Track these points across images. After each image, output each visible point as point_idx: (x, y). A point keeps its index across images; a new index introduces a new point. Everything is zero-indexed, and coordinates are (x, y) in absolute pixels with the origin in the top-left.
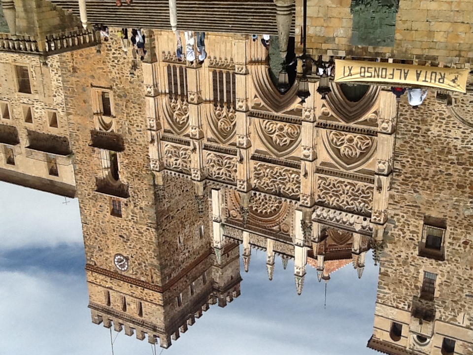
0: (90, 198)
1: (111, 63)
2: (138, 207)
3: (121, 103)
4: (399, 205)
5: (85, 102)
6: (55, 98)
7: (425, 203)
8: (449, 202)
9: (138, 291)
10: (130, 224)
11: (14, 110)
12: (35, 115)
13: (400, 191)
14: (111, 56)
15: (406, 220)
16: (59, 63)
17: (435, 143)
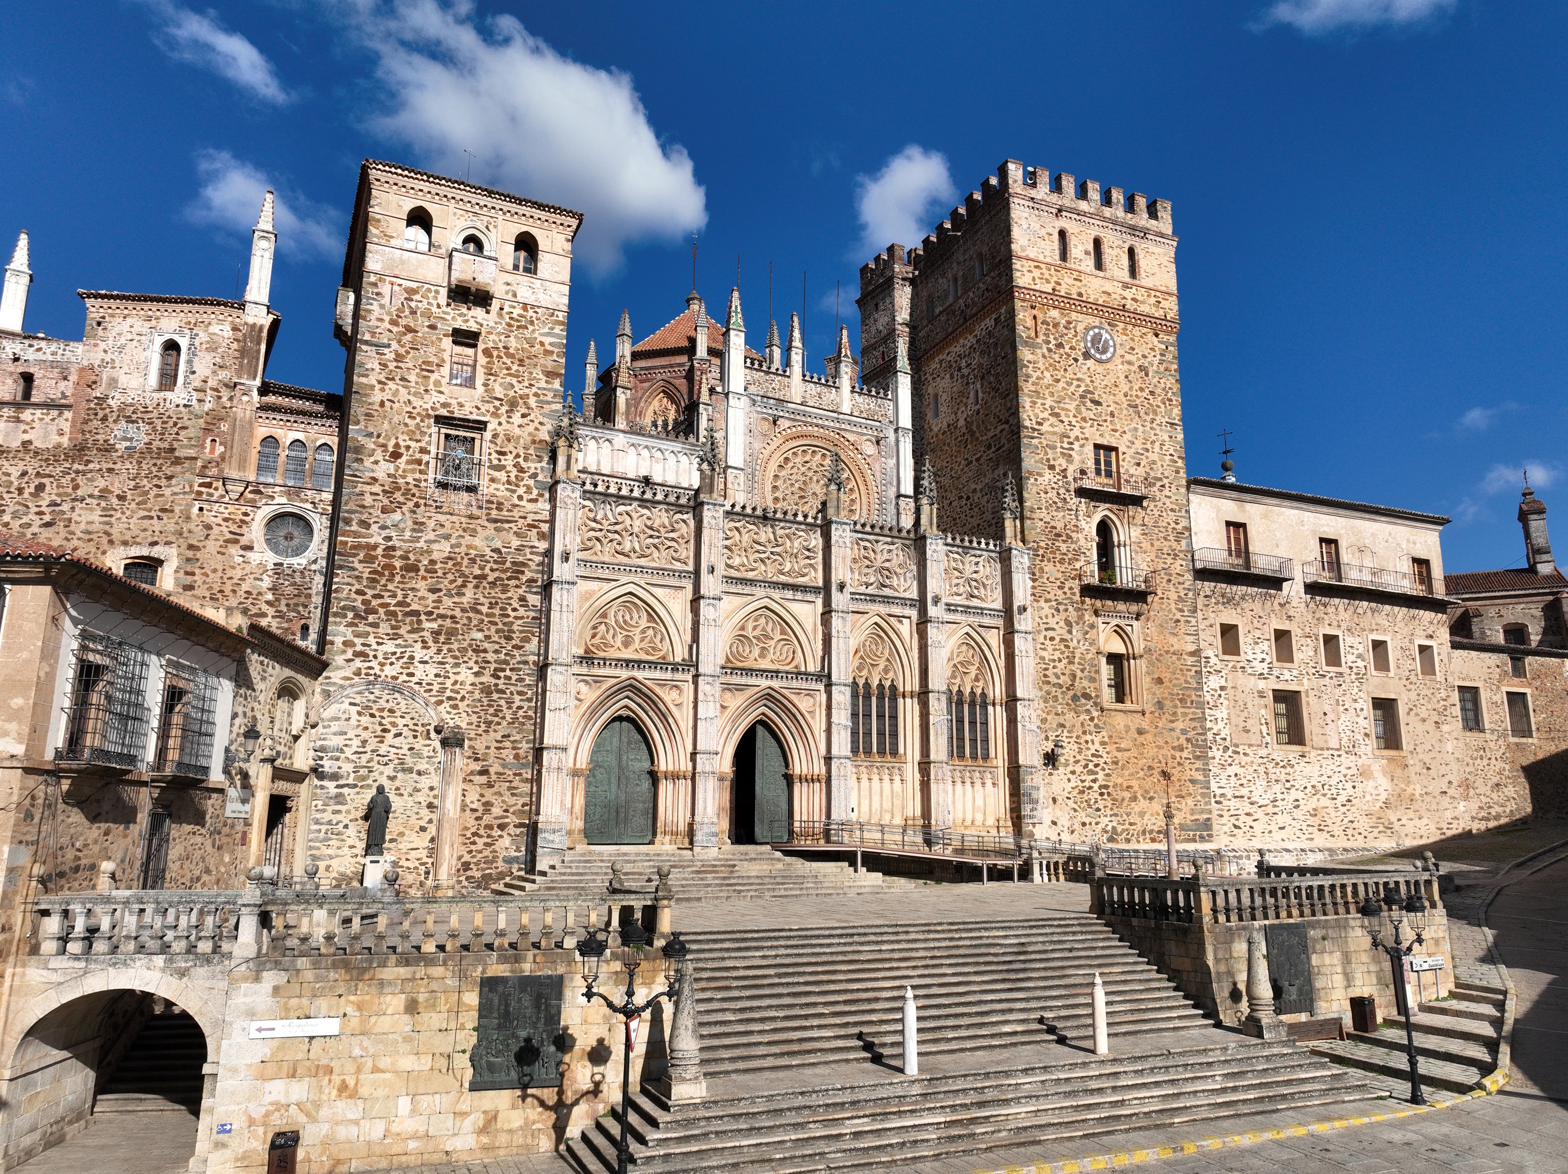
0: (1160, 479)
1: (1101, 761)
2: (1057, 470)
3: (1085, 683)
4: (529, 521)
5: (1160, 681)
6: (1223, 684)
7: (479, 529)
8: (431, 536)
9: (1067, 285)
10: (1076, 432)
11: (1312, 653)
12: (1268, 648)
13: (528, 550)
14: (1100, 776)
15: (514, 491)
16: (1210, 754)
17: (463, 651)
